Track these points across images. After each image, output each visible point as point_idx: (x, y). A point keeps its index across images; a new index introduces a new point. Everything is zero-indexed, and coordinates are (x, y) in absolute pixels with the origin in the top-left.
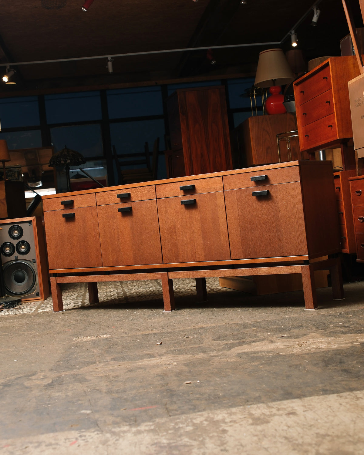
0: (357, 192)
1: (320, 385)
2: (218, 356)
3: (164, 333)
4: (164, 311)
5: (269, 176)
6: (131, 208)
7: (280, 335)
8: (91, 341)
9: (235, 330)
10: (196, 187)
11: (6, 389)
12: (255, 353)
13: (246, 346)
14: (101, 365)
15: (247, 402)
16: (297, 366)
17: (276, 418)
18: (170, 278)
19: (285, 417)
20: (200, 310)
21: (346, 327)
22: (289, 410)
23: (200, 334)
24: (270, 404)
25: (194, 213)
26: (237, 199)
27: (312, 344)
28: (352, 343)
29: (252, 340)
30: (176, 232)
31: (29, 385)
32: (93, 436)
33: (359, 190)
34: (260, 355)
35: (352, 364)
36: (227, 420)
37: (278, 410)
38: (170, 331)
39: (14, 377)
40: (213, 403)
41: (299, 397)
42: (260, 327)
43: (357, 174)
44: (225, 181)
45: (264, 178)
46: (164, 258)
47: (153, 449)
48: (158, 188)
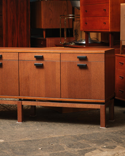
0: (120, 63)
4: (17, 122)
5: (87, 57)
6: (2, 63)
10: (44, 57)
13: (90, 152)
18: (23, 104)
25: (41, 71)
26: (68, 66)
29: (89, 148)
30: (29, 80)
33: (122, 62)
43: (121, 53)
44: (61, 56)
45: (85, 58)
46: (20, 93)
48: (20, 54)
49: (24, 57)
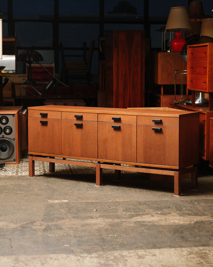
1: (169, 243)
2: (125, 222)
3: (97, 203)
4: (96, 185)
5: (162, 121)
6: (82, 124)
7: (157, 212)
8: (58, 203)
9: (135, 206)
10: (121, 119)
11: (24, 229)
12: (143, 222)
13: (139, 217)
14: (67, 220)
15: (136, 248)
16: (161, 232)
17: (148, 256)
18: (101, 167)
19: (151, 256)
20: (117, 187)
21: (191, 211)
22: (153, 254)
23: (116, 206)
24: (146, 250)
26: (144, 130)
27: (172, 219)
28: (191, 221)
29: (143, 213)
30: (107, 142)
31: (34, 229)
32: (72, 257)
34: (145, 223)
35: (186, 234)
36: (128, 256)
37: (149, 253)
38: (100, 202)
39: (25, 223)
40: (122, 247)
41: (159, 248)
42: (148, 205)
44: (138, 119)
45: (160, 121)
47: (98, 265)
48: (99, 115)
49: (103, 118)
